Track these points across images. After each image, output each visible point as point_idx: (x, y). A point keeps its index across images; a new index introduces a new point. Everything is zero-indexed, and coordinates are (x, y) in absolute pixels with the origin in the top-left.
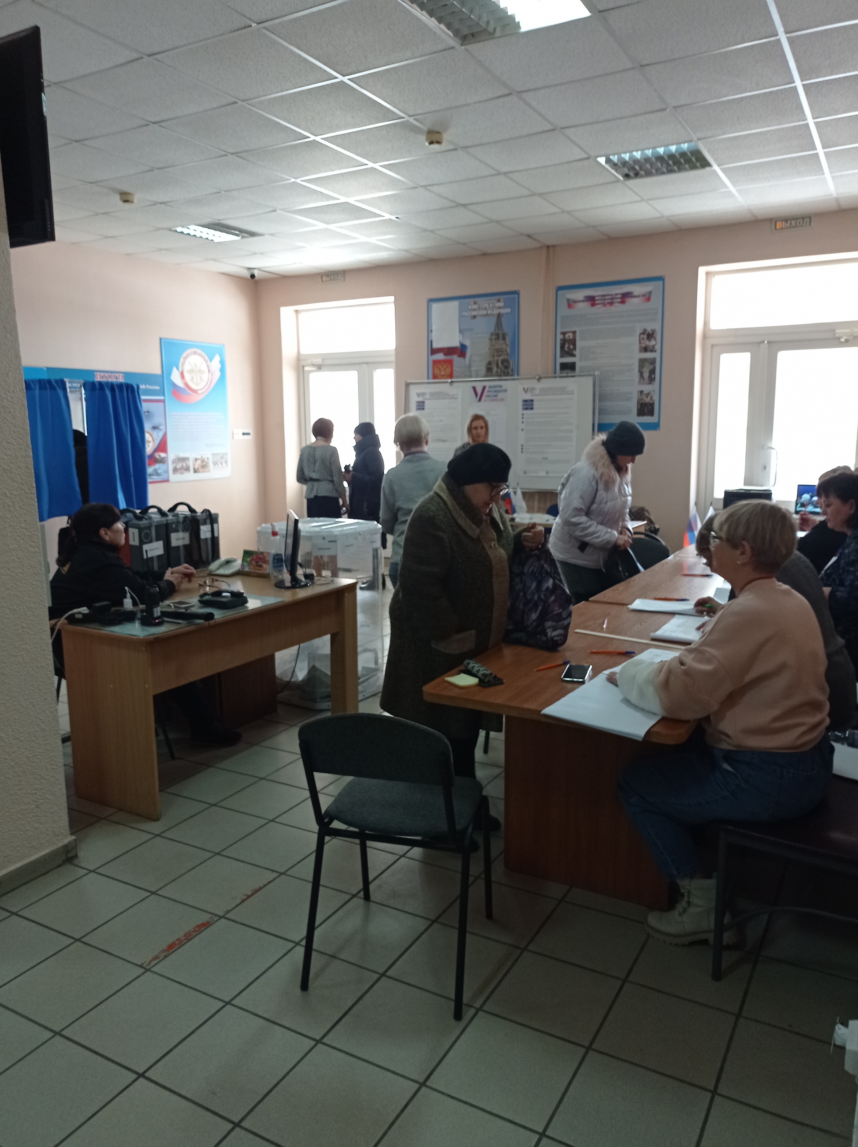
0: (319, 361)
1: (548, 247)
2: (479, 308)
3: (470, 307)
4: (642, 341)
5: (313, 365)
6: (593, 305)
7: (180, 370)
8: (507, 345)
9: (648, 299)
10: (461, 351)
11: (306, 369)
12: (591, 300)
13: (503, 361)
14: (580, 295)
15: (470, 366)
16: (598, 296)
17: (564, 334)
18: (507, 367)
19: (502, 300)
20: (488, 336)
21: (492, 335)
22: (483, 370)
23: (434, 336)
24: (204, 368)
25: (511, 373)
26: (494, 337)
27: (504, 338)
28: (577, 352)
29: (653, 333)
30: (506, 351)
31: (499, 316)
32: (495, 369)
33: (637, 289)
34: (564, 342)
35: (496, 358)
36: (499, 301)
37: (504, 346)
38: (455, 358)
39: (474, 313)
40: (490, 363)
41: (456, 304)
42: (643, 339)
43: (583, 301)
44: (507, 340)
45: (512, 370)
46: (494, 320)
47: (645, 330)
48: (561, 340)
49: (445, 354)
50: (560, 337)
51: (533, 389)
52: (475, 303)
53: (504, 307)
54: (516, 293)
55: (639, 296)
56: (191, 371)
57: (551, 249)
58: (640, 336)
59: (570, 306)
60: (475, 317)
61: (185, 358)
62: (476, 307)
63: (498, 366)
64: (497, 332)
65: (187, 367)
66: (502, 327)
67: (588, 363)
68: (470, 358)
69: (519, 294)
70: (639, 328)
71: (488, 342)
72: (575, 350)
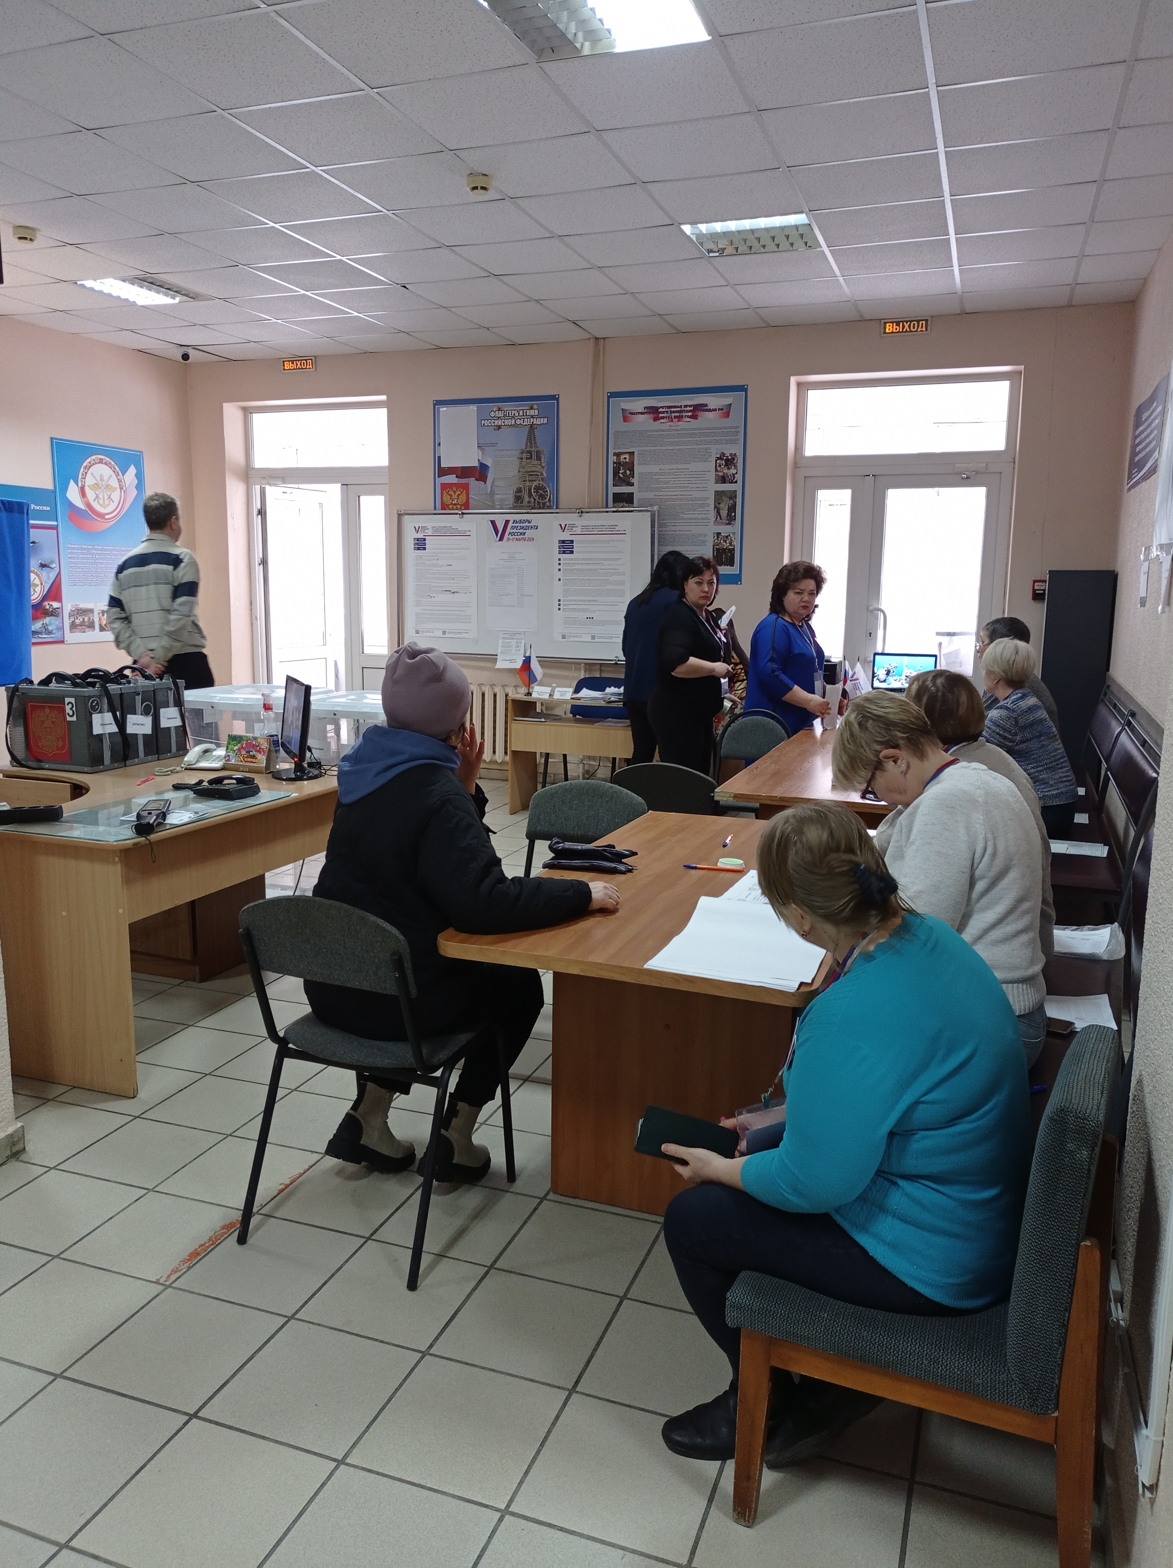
1: (597, 339)
2: (505, 416)
3: (492, 414)
4: (719, 469)
5: (274, 478)
6: (655, 419)
7: (80, 485)
8: (543, 467)
9: (727, 415)
10: (480, 472)
12: (654, 412)
13: (537, 488)
14: (639, 404)
15: (492, 494)
16: (663, 407)
17: (618, 455)
18: (542, 497)
19: (536, 407)
20: (517, 453)
22: (511, 499)
23: (443, 452)
24: (114, 483)
25: (548, 504)
26: (524, 455)
27: (539, 458)
28: (635, 480)
29: (734, 459)
30: (542, 474)
31: (532, 427)
32: (527, 499)
33: (713, 401)
34: (618, 465)
35: (528, 484)
36: (532, 408)
38: (472, 481)
39: (499, 422)
40: (519, 490)
41: (473, 408)
42: (720, 466)
43: (642, 413)
44: (543, 459)
45: (549, 500)
46: (525, 432)
47: (723, 454)
48: (614, 463)
50: (612, 459)
51: (573, 526)
52: (499, 410)
53: (538, 417)
55: (715, 410)
56: (96, 487)
58: (716, 461)
59: (625, 419)
60: (499, 427)
61: (88, 468)
62: (500, 414)
63: (530, 495)
65: (89, 481)
66: (535, 442)
67: (650, 495)
68: (493, 482)
69: (558, 400)
70: (715, 451)
71: (517, 461)
72: (633, 477)
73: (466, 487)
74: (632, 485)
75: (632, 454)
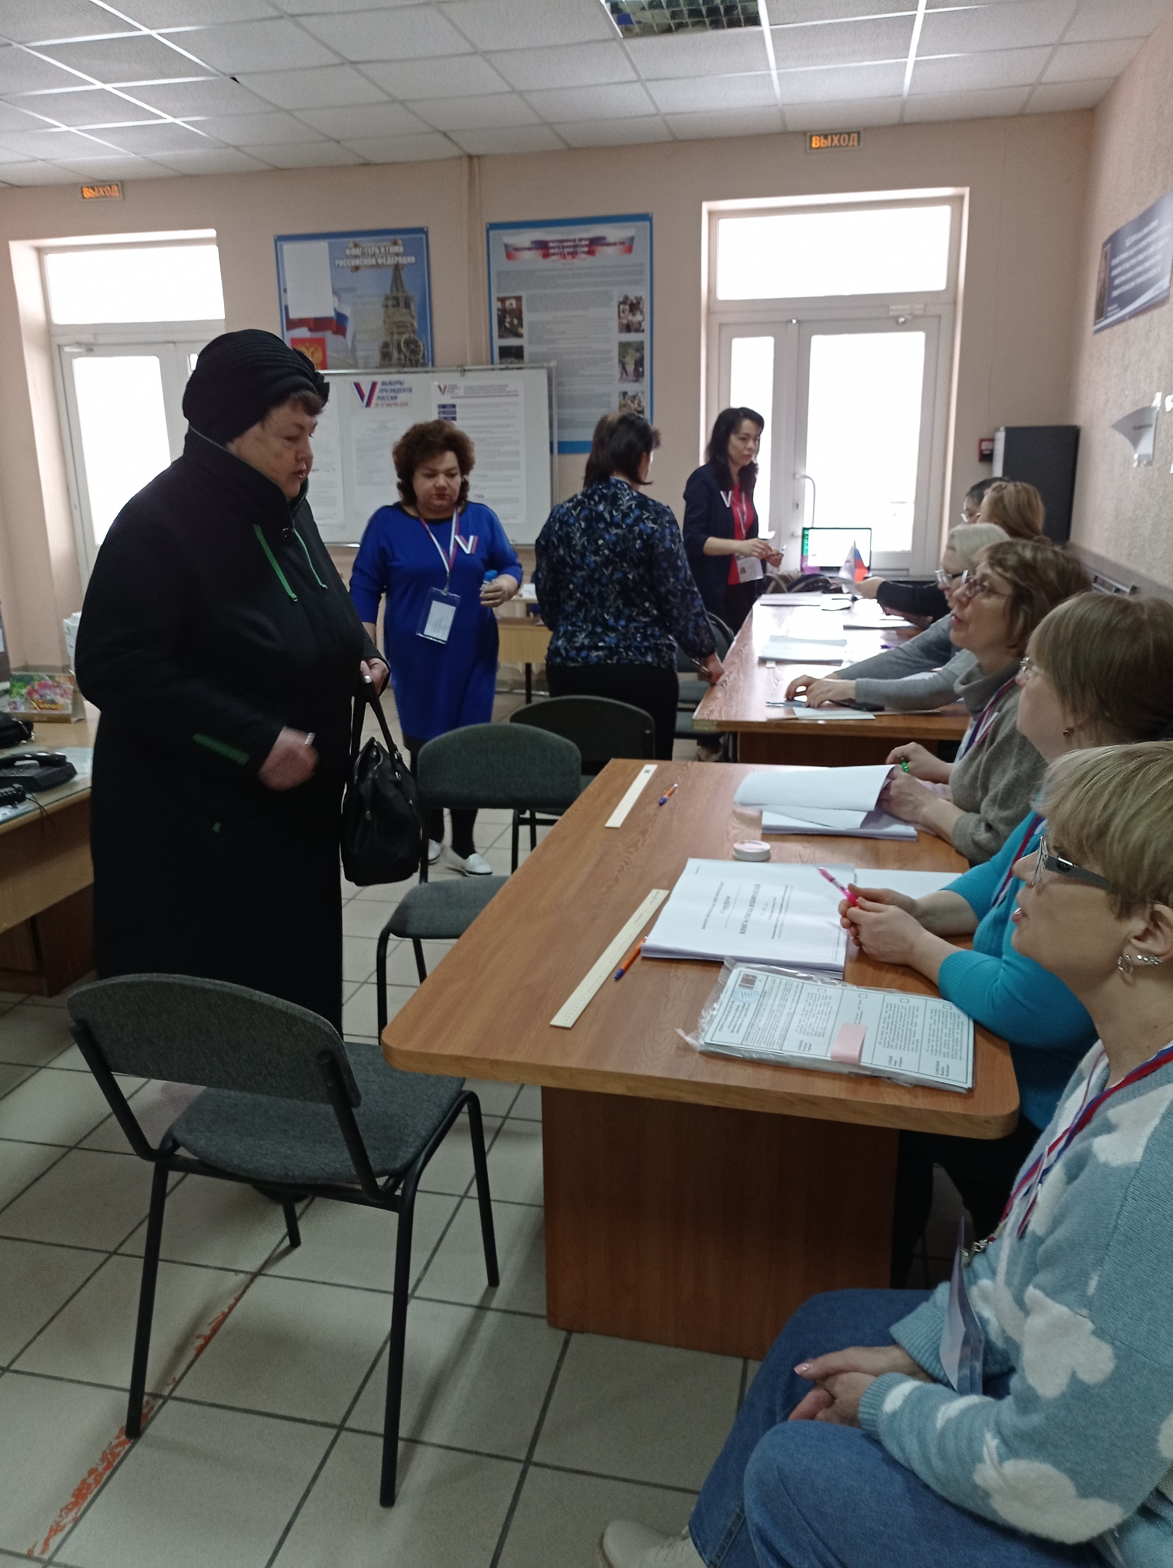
0: (87, 338)
1: (470, 157)
2: (363, 254)
3: (348, 252)
4: (622, 315)
5: (79, 344)
6: (546, 256)
8: (413, 317)
9: (629, 250)
10: (338, 324)
11: (67, 349)
12: (543, 247)
13: (408, 343)
14: (525, 238)
15: (354, 349)
16: (553, 242)
17: (502, 300)
18: (414, 352)
19: (400, 242)
20: (381, 300)
21: (387, 298)
22: (377, 356)
23: (291, 299)
25: (421, 361)
26: (390, 303)
27: (407, 306)
28: (524, 331)
29: (639, 303)
30: (412, 325)
31: (397, 268)
32: (395, 355)
33: (612, 232)
34: (503, 314)
35: (396, 337)
36: (395, 243)
37: (407, 319)
38: (329, 336)
39: (357, 262)
40: (386, 345)
41: (324, 245)
42: (624, 311)
43: (529, 249)
44: (412, 307)
45: (423, 357)
46: (390, 273)
47: (626, 298)
48: (499, 310)
49: (310, 330)
50: (496, 305)
51: (453, 388)
52: (356, 246)
53: (404, 254)
54: (422, 231)
55: (615, 244)
57: (475, 161)
58: (619, 307)
59: (509, 256)
60: (357, 268)
62: (358, 252)
63: (400, 351)
64: (395, 294)
66: (402, 287)
67: (543, 349)
68: (354, 336)
69: (426, 233)
70: (617, 295)
71: (381, 311)
72: (522, 326)
73: (321, 343)
74: (520, 336)
75: (519, 299)
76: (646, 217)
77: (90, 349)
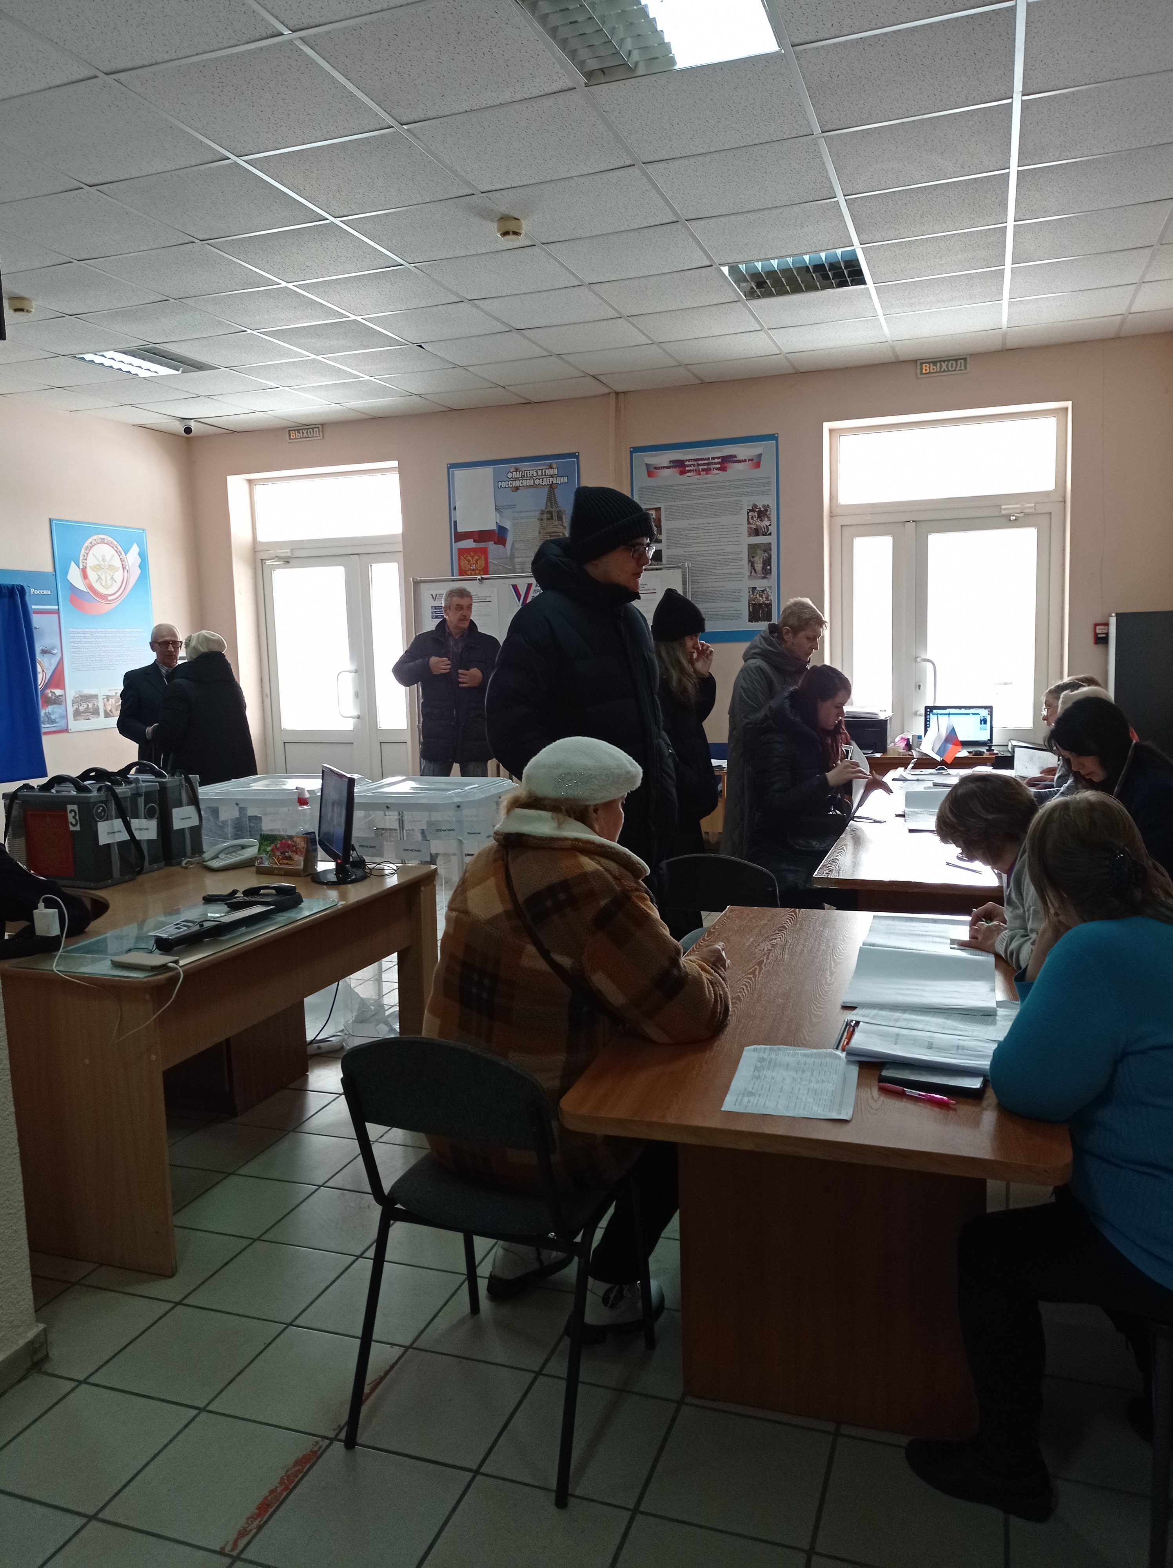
0: (286, 552)
1: (617, 393)
2: (523, 476)
3: (510, 475)
4: (751, 521)
5: (278, 558)
6: (682, 473)
7: (81, 567)
9: (758, 465)
10: (499, 536)
11: (268, 563)
12: (680, 466)
14: (663, 459)
15: (512, 557)
16: (689, 461)
19: (555, 466)
20: (537, 514)
21: (542, 513)
23: (459, 515)
24: (117, 563)
26: (545, 516)
27: (560, 518)
29: (766, 510)
31: (552, 487)
33: (741, 451)
36: (551, 467)
37: (560, 529)
38: (491, 546)
39: (518, 483)
41: (489, 470)
42: (752, 518)
43: (667, 467)
46: (545, 491)
49: (475, 541)
52: (517, 470)
53: (558, 476)
54: (573, 455)
55: (745, 461)
56: (98, 568)
57: (621, 397)
58: (748, 513)
59: (650, 474)
60: (517, 488)
61: (89, 549)
62: (518, 475)
64: (549, 509)
65: (91, 562)
66: (556, 502)
68: (513, 545)
69: (577, 457)
70: (746, 503)
71: (538, 523)
75: (658, 510)
76: (773, 437)
77: (287, 562)
